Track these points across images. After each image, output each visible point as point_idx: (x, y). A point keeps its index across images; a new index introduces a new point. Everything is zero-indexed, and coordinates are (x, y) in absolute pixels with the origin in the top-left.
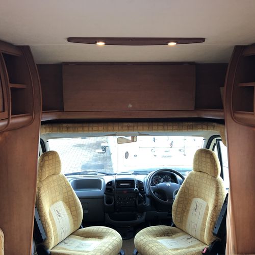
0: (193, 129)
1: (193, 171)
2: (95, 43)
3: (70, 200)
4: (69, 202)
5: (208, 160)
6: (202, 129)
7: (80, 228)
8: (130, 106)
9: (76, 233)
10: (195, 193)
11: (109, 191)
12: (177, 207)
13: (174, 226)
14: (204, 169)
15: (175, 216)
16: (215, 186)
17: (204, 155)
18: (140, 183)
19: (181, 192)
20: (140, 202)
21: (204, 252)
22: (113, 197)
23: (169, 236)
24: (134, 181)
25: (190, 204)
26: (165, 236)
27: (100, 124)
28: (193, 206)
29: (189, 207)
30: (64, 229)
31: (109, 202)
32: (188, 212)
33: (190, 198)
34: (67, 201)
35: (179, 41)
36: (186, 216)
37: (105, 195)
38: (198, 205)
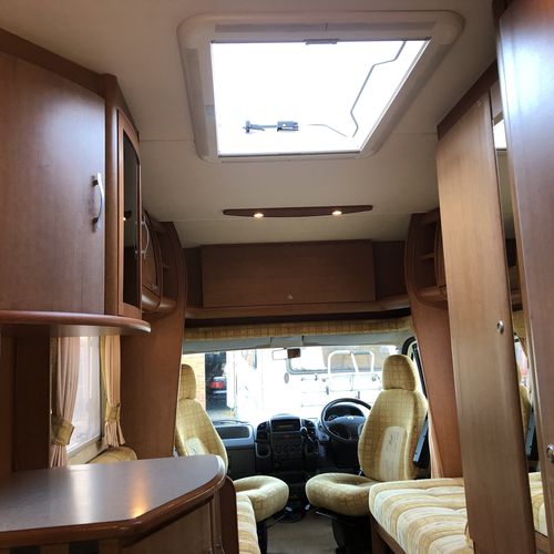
0: (377, 329)
1: (383, 390)
2: (252, 215)
3: (210, 438)
5: (401, 368)
6: (390, 328)
8: (291, 297)
10: (389, 421)
11: (261, 436)
12: (365, 443)
13: (363, 475)
14: (397, 383)
15: (363, 459)
16: (412, 401)
17: (395, 362)
18: (308, 424)
20: (309, 451)
27: (250, 327)
28: (387, 438)
31: (263, 452)
32: (380, 450)
35: (345, 209)
36: (379, 456)
37: (256, 444)
38: (393, 436)
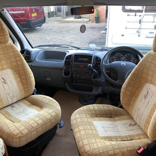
1: (152, 51)
3: (20, 69)
4: (19, 70)
7: (33, 94)
9: (27, 98)
10: (150, 78)
11: (67, 63)
12: (126, 89)
18: (97, 60)
19: (133, 74)
20: (94, 77)
21: (139, 151)
22: (70, 70)
23: (111, 117)
24: (92, 56)
25: (141, 89)
26: (106, 117)
28: (144, 92)
29: (139, 92)
30: (11, 95)
31: (67, 73)
32: (137, 97)
33: (142, 82)
34: (17, 69)
36: (134, 101)
37: (64, 67)
38: (149, 93)
